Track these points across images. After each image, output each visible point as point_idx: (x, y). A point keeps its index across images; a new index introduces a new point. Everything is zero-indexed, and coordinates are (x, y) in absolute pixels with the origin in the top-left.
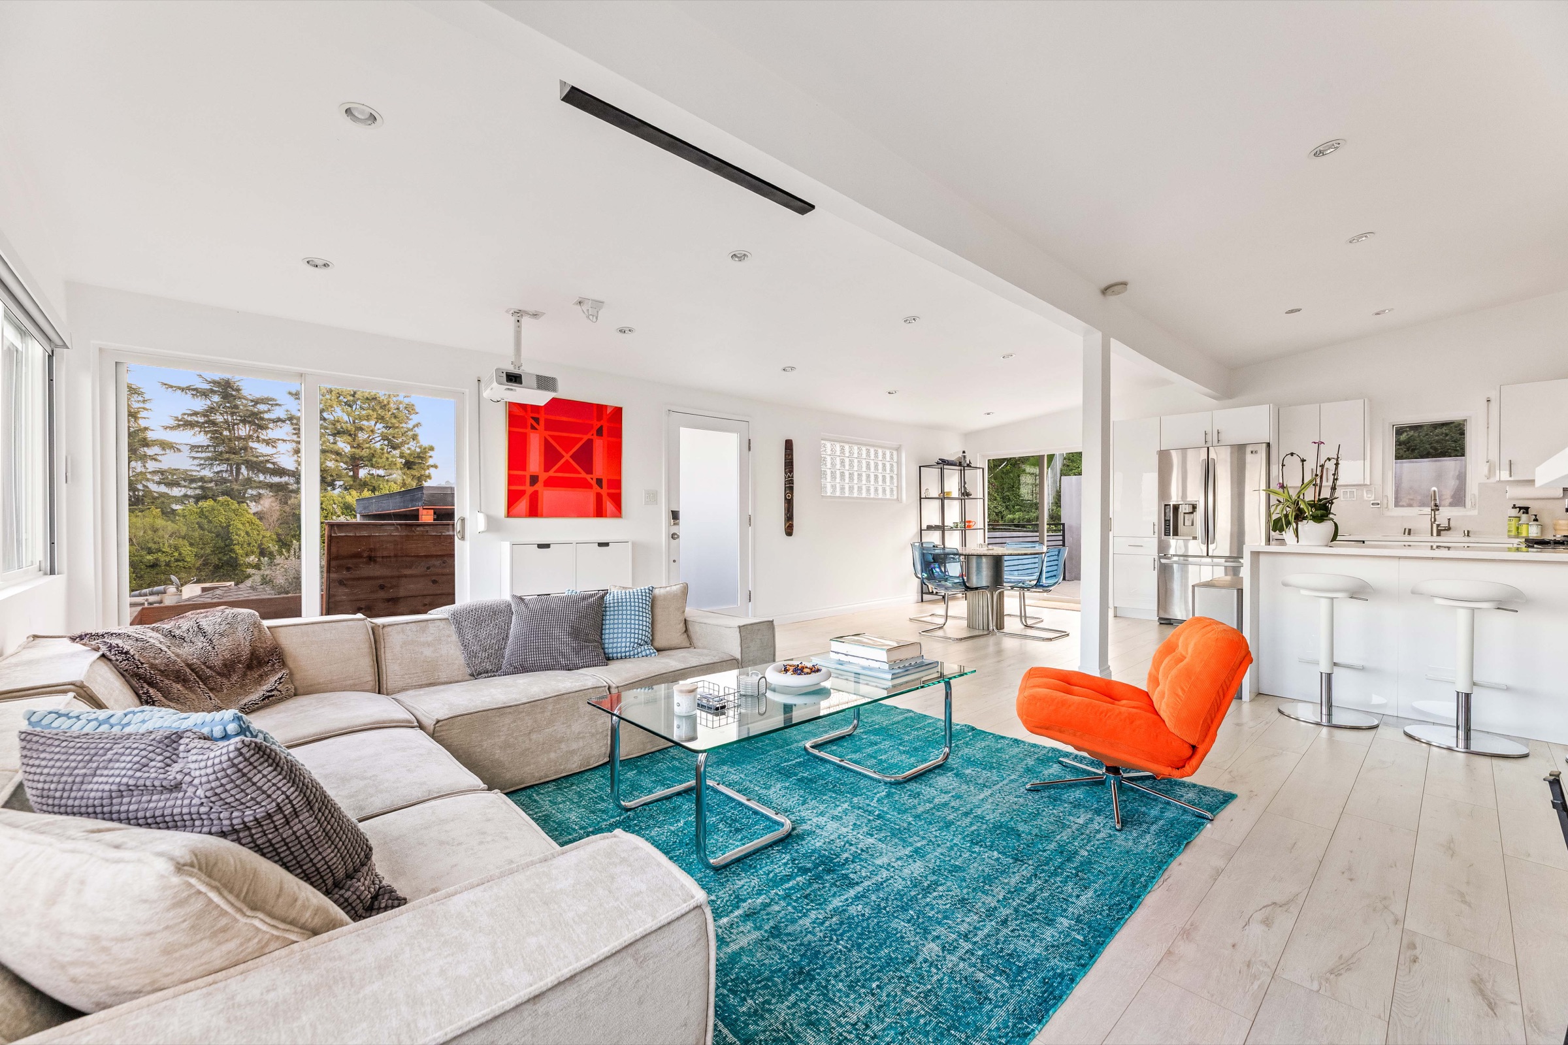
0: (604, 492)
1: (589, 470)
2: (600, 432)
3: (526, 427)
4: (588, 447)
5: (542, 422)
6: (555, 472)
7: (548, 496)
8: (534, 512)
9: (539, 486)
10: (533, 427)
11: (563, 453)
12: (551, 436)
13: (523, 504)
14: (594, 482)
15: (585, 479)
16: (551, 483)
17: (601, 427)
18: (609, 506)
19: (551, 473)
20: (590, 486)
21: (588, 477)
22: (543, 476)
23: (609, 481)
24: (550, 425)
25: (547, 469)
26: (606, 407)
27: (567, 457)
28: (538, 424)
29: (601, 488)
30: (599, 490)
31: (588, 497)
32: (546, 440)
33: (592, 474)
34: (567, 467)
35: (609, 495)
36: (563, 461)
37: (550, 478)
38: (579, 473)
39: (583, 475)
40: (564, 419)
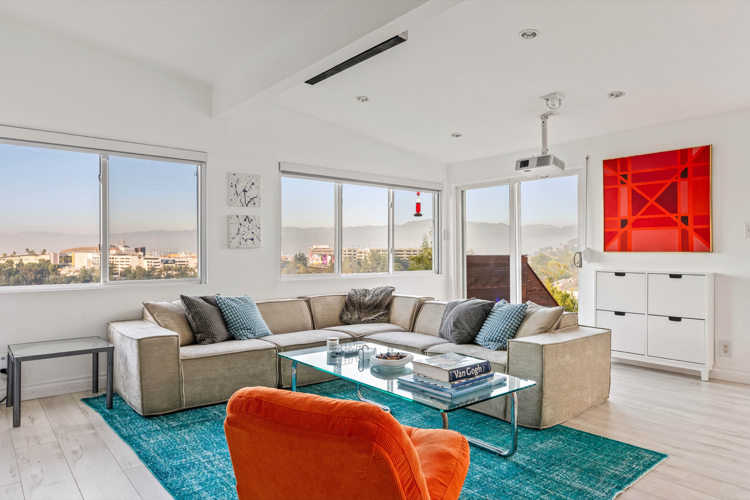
0: (690, 228)
1: (674, 210)
2: (684, 175)
3: (616, 184)
4: (673, 189)
5: (630, 177)
6: (642, 215)
7: (637, 234)
8: (624, 247)
9: (628, 227)
10: (623, 183)
11: (649, 199)
12: (637, 187)
13: (616, 242)
14: (678, 221)
15: (669, 218)
16: (637, 224)
17: (686, 169)
18: (696, 241)
19: (638, 216)
20: (675, 224)
21: (673, 216)
22: (631, 219)
23: (695, 217)
24: (636, 178)
25: (634, 214)
26: (691, 150)
27: (652, 201)
28: (626, 179)
29: (687, 224)
30: (684, 226)
31: (674, 234)
32: (633, 190)
33: (676, 212)
34: (652, 210)
35: (696, 230)
36: (648, 205)
37: (637, 220)
38: (664, 213)
39: (668, 214)
40: (649, 170)
